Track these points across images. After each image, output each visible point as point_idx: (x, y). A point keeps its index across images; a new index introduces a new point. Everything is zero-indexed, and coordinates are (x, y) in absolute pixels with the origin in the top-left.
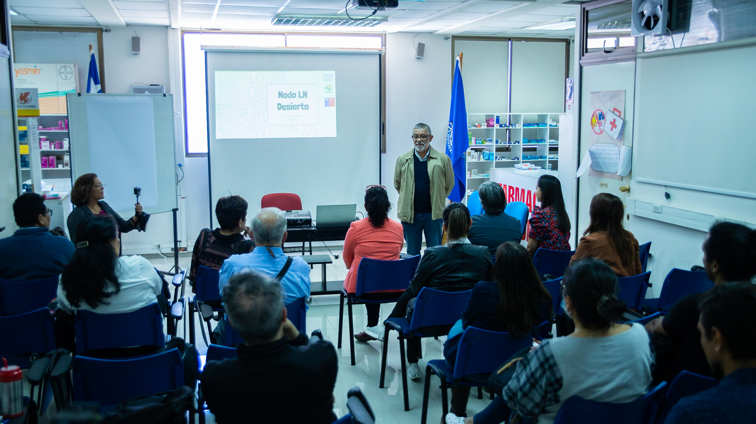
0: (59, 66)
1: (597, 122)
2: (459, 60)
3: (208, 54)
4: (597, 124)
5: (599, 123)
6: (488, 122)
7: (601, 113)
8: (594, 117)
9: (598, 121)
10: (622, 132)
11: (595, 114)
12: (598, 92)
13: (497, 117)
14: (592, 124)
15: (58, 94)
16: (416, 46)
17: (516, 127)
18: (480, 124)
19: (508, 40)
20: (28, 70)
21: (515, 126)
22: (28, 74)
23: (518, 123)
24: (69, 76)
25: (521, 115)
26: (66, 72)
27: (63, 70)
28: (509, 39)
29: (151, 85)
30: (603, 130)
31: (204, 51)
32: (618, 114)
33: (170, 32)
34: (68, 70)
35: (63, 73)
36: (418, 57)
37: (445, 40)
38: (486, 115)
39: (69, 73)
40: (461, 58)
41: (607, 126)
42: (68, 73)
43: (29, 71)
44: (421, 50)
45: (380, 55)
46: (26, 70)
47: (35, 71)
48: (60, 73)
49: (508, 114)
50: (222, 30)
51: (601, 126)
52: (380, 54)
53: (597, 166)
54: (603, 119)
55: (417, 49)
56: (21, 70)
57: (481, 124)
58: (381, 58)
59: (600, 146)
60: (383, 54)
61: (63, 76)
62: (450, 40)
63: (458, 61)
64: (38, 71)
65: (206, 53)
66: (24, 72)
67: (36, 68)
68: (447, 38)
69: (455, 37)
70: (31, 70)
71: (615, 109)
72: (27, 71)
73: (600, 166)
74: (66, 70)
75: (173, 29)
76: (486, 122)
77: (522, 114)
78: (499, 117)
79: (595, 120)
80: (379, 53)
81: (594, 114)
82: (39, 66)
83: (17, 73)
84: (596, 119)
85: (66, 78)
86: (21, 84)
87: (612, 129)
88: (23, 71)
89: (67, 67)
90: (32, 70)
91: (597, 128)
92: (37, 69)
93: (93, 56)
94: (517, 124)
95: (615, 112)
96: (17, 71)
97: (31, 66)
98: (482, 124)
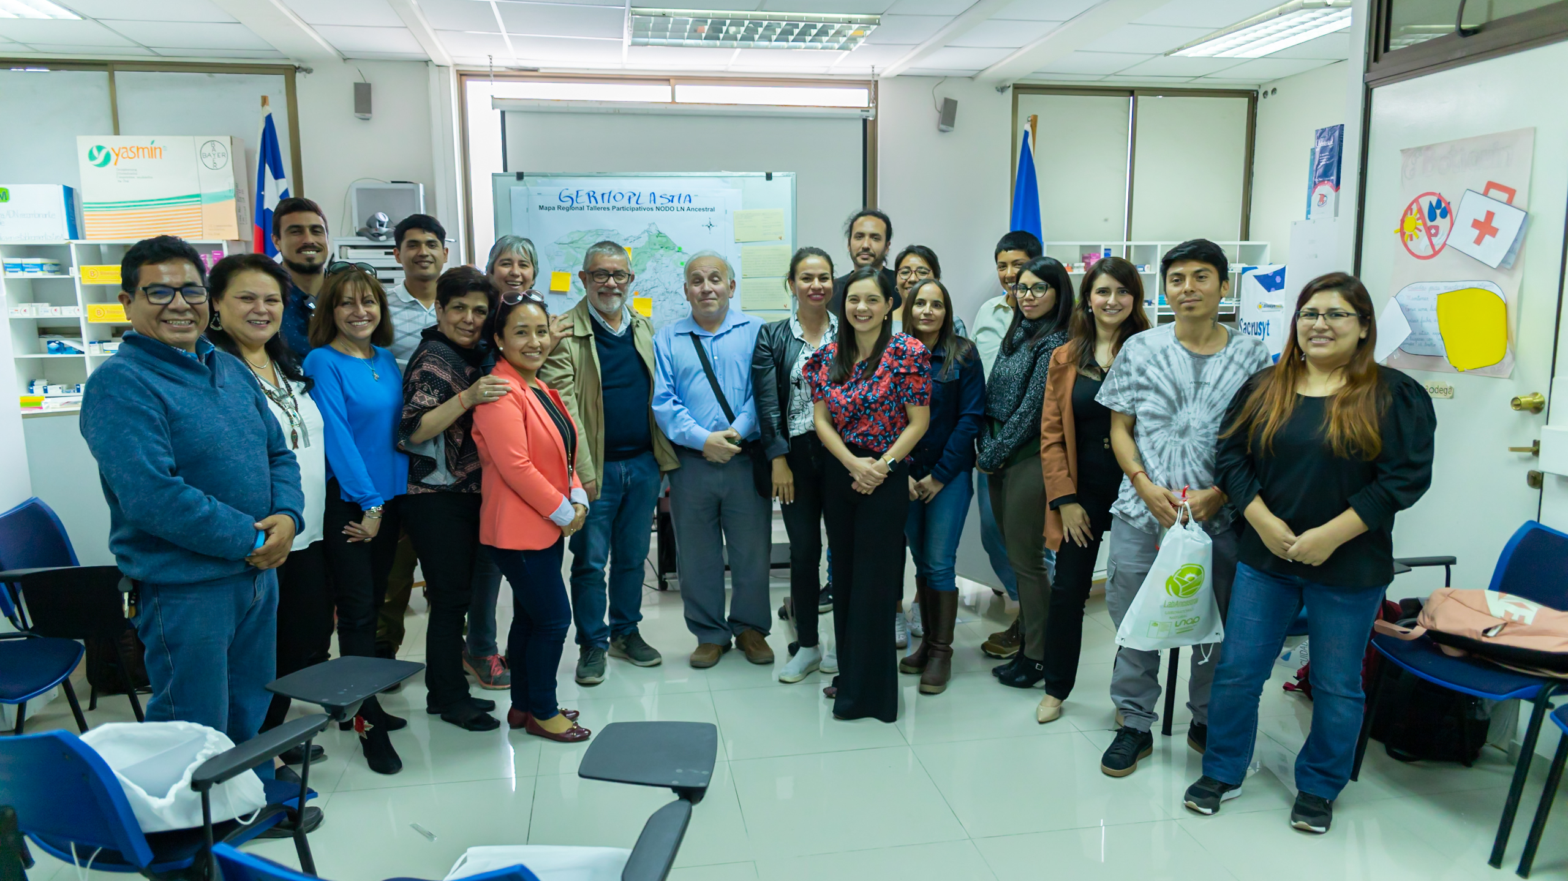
0: (201, 140)
1: (1422, 228)
2: (1029, 129)
3: (507, 116)
4: (1420, 231)
5: (1428, 230)
6: (1087, 261)
7: (1439, 202)
8: (1411, 214)
9: (1425, 224)
10: (1518, 246)
11: (1414, 207)
12: (1428, 148)
13: (1105, 250)
14: (1403, 234)
15: (199, 199)
16: (940, 103)
17: (1144, 270)
18: (1070, 265)
19: (1128, 94)
20: (138, 149)
21: (1142, 269)
22: (138, 157)
23: (1148, 263)
24: (220, 162)
25: (1156, 247)
26: (214, 152)
27: (208, 149)
28: (1131, 92)
29: (393, 182)
30: (1444, 244)
31: (498, 112)
32: (1504, 196)
33: (433, 72)
34: (219, 149)
35: (209, 155)
36: (943, 127)
37: (1000, 93)
38: (1082, 247)
39: (220, 155)
40: (1034, 126)
41: (1462, 235)
42: (218, 156)
43: (141, 150)
44: (948, 113)
45: (865, 121)
46: (135, 150)
47: (152, 152)
48: (203, 156)
49: (1125, 243)
50: (542, 71)
51: (1436, 235)
52: (864, 117)
53: (1419, 342)
54: (1443, 216)
55: (940, 112)
56: (125, 150)
57: (1073, 265)
58: (868, 129)
59: (1431, 289)
60: (871, 119)
61: (209, 161)
62: (1009, 93)
63: (1026, 133)
64: (158, 151)
65: (503, 113)
66: (132, 155)
67: (153, 146)
68: (1002, 89)
69: (1020, 89)
70: (143, 149)
71: (1491, 185)
72: (136, 152)
73: (1429, 343)
74: (214, 149)
75: (439, 66)
76: (1083, 262)
77: (1159, 244)
78: (1110, 250)
79: (1411, 222)
80: (862, 115)
81: (1412, 204)
82: (160, 141)
83: (117, 155)
84: (1418, 219)
85: (215, 167)
86: (126, 179)
87: (1478, 241)
88: (127, 151)
89: (216, 143)
90: (146, 150)
91: (1421, 244)
92: (155, 148)
93: (269, 119)
94: (1147, 266)
95: (1493, 192)
96: (117, 152)
97: (144, 141)
98: (1076, 265)
